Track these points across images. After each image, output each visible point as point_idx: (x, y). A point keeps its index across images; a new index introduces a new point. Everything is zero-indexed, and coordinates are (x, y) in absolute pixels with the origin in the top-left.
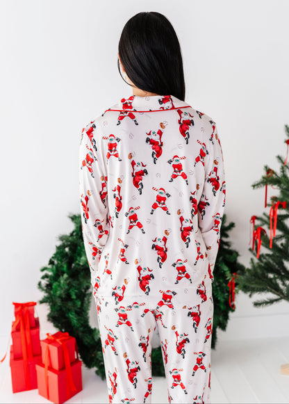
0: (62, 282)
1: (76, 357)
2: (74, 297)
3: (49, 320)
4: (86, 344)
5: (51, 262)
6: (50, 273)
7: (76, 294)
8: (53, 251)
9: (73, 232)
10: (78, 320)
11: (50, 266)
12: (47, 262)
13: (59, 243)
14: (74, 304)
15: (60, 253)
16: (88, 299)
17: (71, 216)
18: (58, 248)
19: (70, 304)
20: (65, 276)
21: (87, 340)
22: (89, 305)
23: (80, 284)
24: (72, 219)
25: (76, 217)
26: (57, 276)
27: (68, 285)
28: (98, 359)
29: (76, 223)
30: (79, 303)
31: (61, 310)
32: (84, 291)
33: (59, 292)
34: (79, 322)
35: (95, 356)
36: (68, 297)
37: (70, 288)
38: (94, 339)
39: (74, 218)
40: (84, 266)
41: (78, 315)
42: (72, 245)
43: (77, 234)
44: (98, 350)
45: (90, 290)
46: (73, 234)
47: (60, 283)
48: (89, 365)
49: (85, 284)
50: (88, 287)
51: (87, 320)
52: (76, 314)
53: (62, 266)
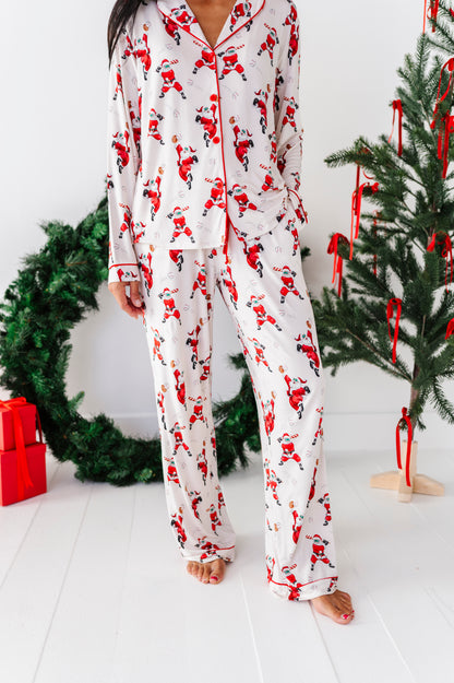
0: (22, 320)
1: (38, 439)
2: (39, 345)
3: (1, 384)
4: (54, 418)
5: (9, 295)
6: (7, 314)
7: (43, 341)
8: (16, 276)
9: (46, 249)
10: (47, 383)
11: (7, 302)
12: (3, 294)
13: (23, 267)
14: (39, 357)
15: (25, 281)
16: (65, 355)
17: (46, 225)
18: (21, 273)
19: (31, 355)
20: (27, 310)
21: (56, 414)
22: (64, 363)
23: (50, 326)
24: (46, 230)
25: (51, 225)
26: (16, 314)
27: (30, 325)
28: (75, 447)
29: (51, 234)
30: (48, 354)
31: (21, 367)
32: (58, 341)
33: (17, 340)
34: (47, 387)
35: (68, 439)
36: (29, 344)
37: (34, 330)
38: (68, 413)
39: (49, 228)
40: (56, 295)
41: (47, 376)
42: (43, 269)
43: (52, 251)
44: (73, 429)
45: (67, 342)
46: (45, 251)
47: (18, 323)
48: (60, 455)
49: (59, 327)
50: (65, 335)
51: (60, 386)
52: (44, 373)
53: (25, 300)
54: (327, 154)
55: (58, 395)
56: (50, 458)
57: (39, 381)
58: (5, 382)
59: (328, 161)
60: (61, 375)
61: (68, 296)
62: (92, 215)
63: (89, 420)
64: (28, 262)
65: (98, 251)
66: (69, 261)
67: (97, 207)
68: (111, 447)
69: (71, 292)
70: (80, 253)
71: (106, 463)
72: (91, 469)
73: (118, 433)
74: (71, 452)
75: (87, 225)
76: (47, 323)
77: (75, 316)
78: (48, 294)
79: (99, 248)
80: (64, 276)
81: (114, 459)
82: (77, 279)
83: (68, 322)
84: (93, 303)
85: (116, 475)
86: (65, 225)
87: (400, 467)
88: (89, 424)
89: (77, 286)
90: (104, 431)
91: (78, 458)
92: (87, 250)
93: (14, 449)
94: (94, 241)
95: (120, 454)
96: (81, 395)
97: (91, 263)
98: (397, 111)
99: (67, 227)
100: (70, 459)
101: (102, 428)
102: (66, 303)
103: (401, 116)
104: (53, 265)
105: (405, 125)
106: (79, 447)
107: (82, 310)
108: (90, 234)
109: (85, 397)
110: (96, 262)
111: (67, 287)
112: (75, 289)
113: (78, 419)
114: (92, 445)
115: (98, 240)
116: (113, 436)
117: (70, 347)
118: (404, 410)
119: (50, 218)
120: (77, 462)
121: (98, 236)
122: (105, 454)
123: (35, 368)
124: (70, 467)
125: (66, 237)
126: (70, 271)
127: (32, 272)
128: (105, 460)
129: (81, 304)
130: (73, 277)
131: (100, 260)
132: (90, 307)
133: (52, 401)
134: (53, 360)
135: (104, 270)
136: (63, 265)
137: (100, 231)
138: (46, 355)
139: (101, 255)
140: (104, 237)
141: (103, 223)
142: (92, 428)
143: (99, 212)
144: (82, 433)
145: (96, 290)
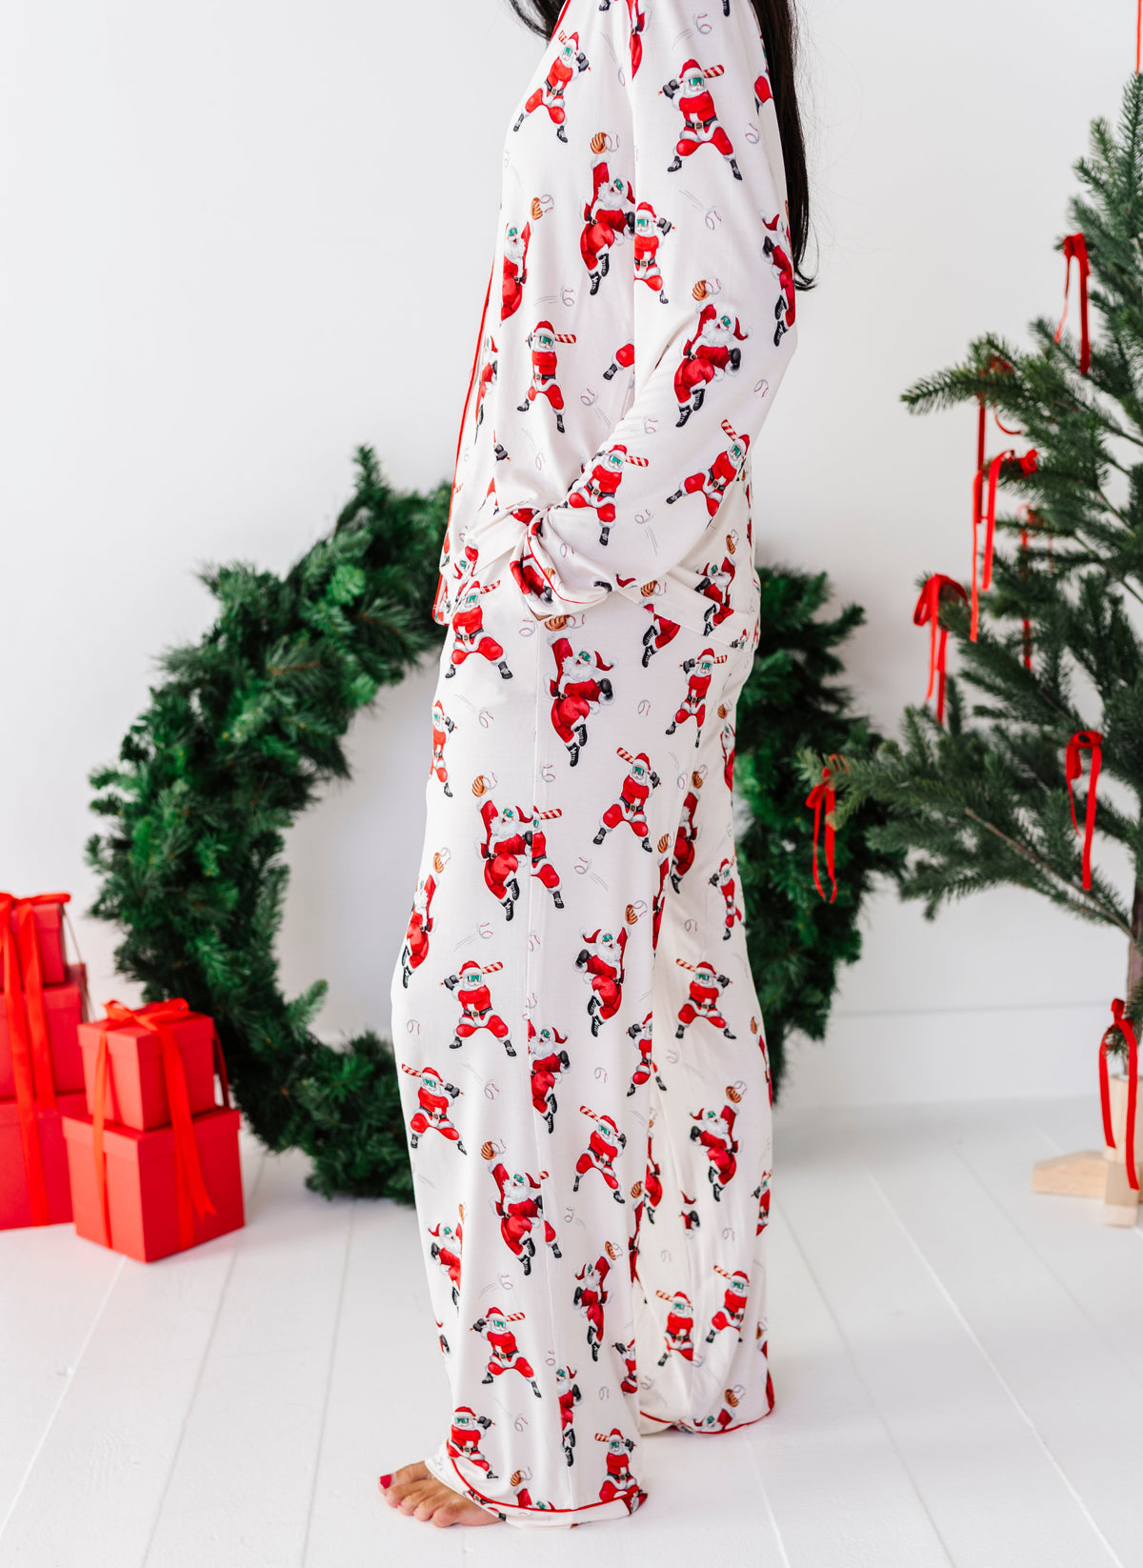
0: (167, 812)
1: (219, 1100)
2: (212, 869)
3: (121, 968)
4: (256, 1046)
5: (131, 751)
6: (128, 796)
7: (220, 860)
8: (146, 704)
9: (217, 634)
10: (234, 963)
11: (126, 767)
12: (117, 749)
13: (162, 679)
14: (213, 901)
15: (168, 714)
16: (274, 891)
17: (214, 573)
18: (159, 696)
19: (194, 895)
20: (180, 786)
21: (261, 1037)
22: (273, 914)
23: (236, 821)
24: (214, 587)
25: (225, 574)
26: (150, 797)
27: (189, 823)
28: (307, 1116)
29: (226, 597)
30: (234, 893)
31: (167, 926)
32: (255, 858)
33: (155, 860)
34: (233, 972)
35: (293, 1098)
36: (188, 870)
37: (198, 836)
38: (289, 1034)
39: (219, 582)
40: (248, 746)
41: (232, 946)
42: (213, 682)
43: (232, 639)
44: (304, 1073)
45: (280, 859)
46: (213, 639)
47: (160, 818)
48: (272, 1137)
49: (258, 824)
50: (270, 843)
51: (267, 970)
52: (223, 940)
53: (171, 759)
54: (907, 383)
55: (261, 990)
56: (248, 1143)
57: (213, 957)
58: (129, 961)
59: (912, 400)
60: (266, 942)
61: (276, 747)
62: (323, 544)
63: (337, 1049)
64: (173, 665)
65: (345, 636)
66: (276, 662)
67: (333, 524)
69: (284, 737)
70: (303, 639)
71: (385, 1151)
72: (349, 1165)
74: (299, 1128)
75: (313, 571)
76: (231, 816)
77: (294, 794)
78: (230, 746)
79: (347, 628)
80: (266, 700)
82: (298, 706)
83: (280, 813)
84: (335, 762)
86: (260, 572)
87: (1110, 1142)
88: (339, 1059)
89: (297, 723)
90: (376, 1075)
91: (318, 1141)
92: (316, 635)
93: (166, 1123)
94: (335, 611)
96: (319, 990)
97: (330, 665)
98: (1075, 262)
99: (265, 578)
100: (294, 1142)
101: (371, 1067)
102: (274, 767)
103: (1084, 273)
104: (234, 677)
105: (1096, 297)
106: (317, 1116)
107: (309, 780)
108: (323, 592)
109: (330, 996)
110: (341, 661)
111: (273, 726)
112: (292, 732)
113: (312, 1047)
114: (349, 1111)
115: (345, 608)
117: (282, 872)
118: (1117, 1005)
119: (225, 557)
120: (313, 1151)
121: (344, 597)
122: (380, 1130)
123: (200, 927)
124: (298, 1163)
125: (264, 601)
126: (279, 686)
127: (184, 690)
128: (381, 1143)
129: (307, 765)
130: (288, 701)
131: (351, 658)
132: (327, 773)
133: (248, 1006)
134: (247, 903)
135: (363, 682)
136: (261, 672)
137: (350, 583)
138: (233, 894)
139: (353, 642)
140: (358, 600)
141: (356, 563)
142: (347, 1068)
143: (343, 539)
144: (324, 1082)
145: (343, 730)
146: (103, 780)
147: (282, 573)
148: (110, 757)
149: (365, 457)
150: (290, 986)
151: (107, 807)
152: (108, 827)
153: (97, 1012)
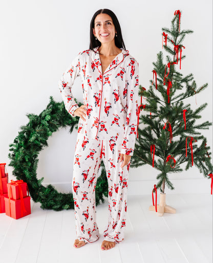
0: (21, 152)
2: (27, 160)
3: (13, 174)
4: (33, 187)
5: (15, 141)
6: (15, 148)
8: (18, 135)
11: (15, 144)
12: (13, 141)
13: (21, 131)
14: (27, 165)
15: (21, 136)
16: (36, 163)
18: (20, 133)
19: (24, 164)
20: (23, 148)
21: (34, 185)
22: (36, 166)
23: (31, 153)
25: (30, 115)
26: (18, 149)
27: (24, 153)
28: (40, 197)
29: (30, 118)
31: (20, 168)
32: (34, 158)
33: (19, 158)
34: (30, 175)
35: (38, 195)
36: (24, 160)
37: (25, 155)
38: (38, 185)
39: (29, 116)
40: (33, 142)
41: (30, 172)
42: (28, 131)
43: (31, 125)
44: (40, 191)
45: (37, 158)
46: (28, 125)
47: (19, 152)
48: (35, 200)
49: (34, 154)
50: (36, 156)
51: (35, 175)
52: (29, 170)
53: (21, 143)
55: (34, 179)
56: (31, 201)
57: (27, 173)
58: (15, 173)
60: (35, 171)
61: (37, 142)
62: (45, 111)
64: (22, 128)
66: (37, 129)
67: (46, 107)
68: (54, 197)
69: (38, 140)
70: (41, 126)
72: (46, 205)
73: (56, 192)
74: (39, 199)
75: (43, 115)
77: (40, 148)
78: (30, 142)
79: (48, 125)
80: (36, 135)
81: (55, 201)
83: (37, 152)
84: (46, 144)
85: (56, 207)
87: (154, 205)
88: (46, 188)
89: (40, 138)
90: (51, 191)
92: (43, 125)
93: (19, 199)
94: (46, 122)
95: (57, 199)
96: (43, 178)
97: (45, 130)
98: (154, 73)
99: (36, 116)
100: (38, 201)
102: (37, 145)
103: (156, 75)
104: (31, 131)
106: (42, 197)
107: (41, 146)
108: (44, 119)
110: (47, 129)
111: (37, 139)
113: (42, 186)
114: (47, 197)
115: (48, 121)
116: (54, 193)
117: (38, 160)
118: (155, 185)
119: (30, 113)
120: (41, 202)
121: (47, 120)
122: (51, 199)
123: (25, 169)
124: (39, 204)
125: (36, 120)
126: (38, 133)
127: (23, 132)
128: (52, 202)
129: (41, 144)
130: (39, 135)
132: (44, 145)
133: (32, 181)
134: (32, 165)
135: (50, 132)
136: (35, 131)
137: (48, 118)
138: (30, 164)
139: (49, 127)
140: (49, 120)
141: (49, 114)
142: (47, 190)
143: (48, 110)
144: (43, 192)
145: (47, 139)
146: (11, 146)
147: (38, 115)
148: (12, 142)
149: (51, 98)
150: (38, 177)
151: (12, 150)
152: (12, 153)
153: (10, 182)
